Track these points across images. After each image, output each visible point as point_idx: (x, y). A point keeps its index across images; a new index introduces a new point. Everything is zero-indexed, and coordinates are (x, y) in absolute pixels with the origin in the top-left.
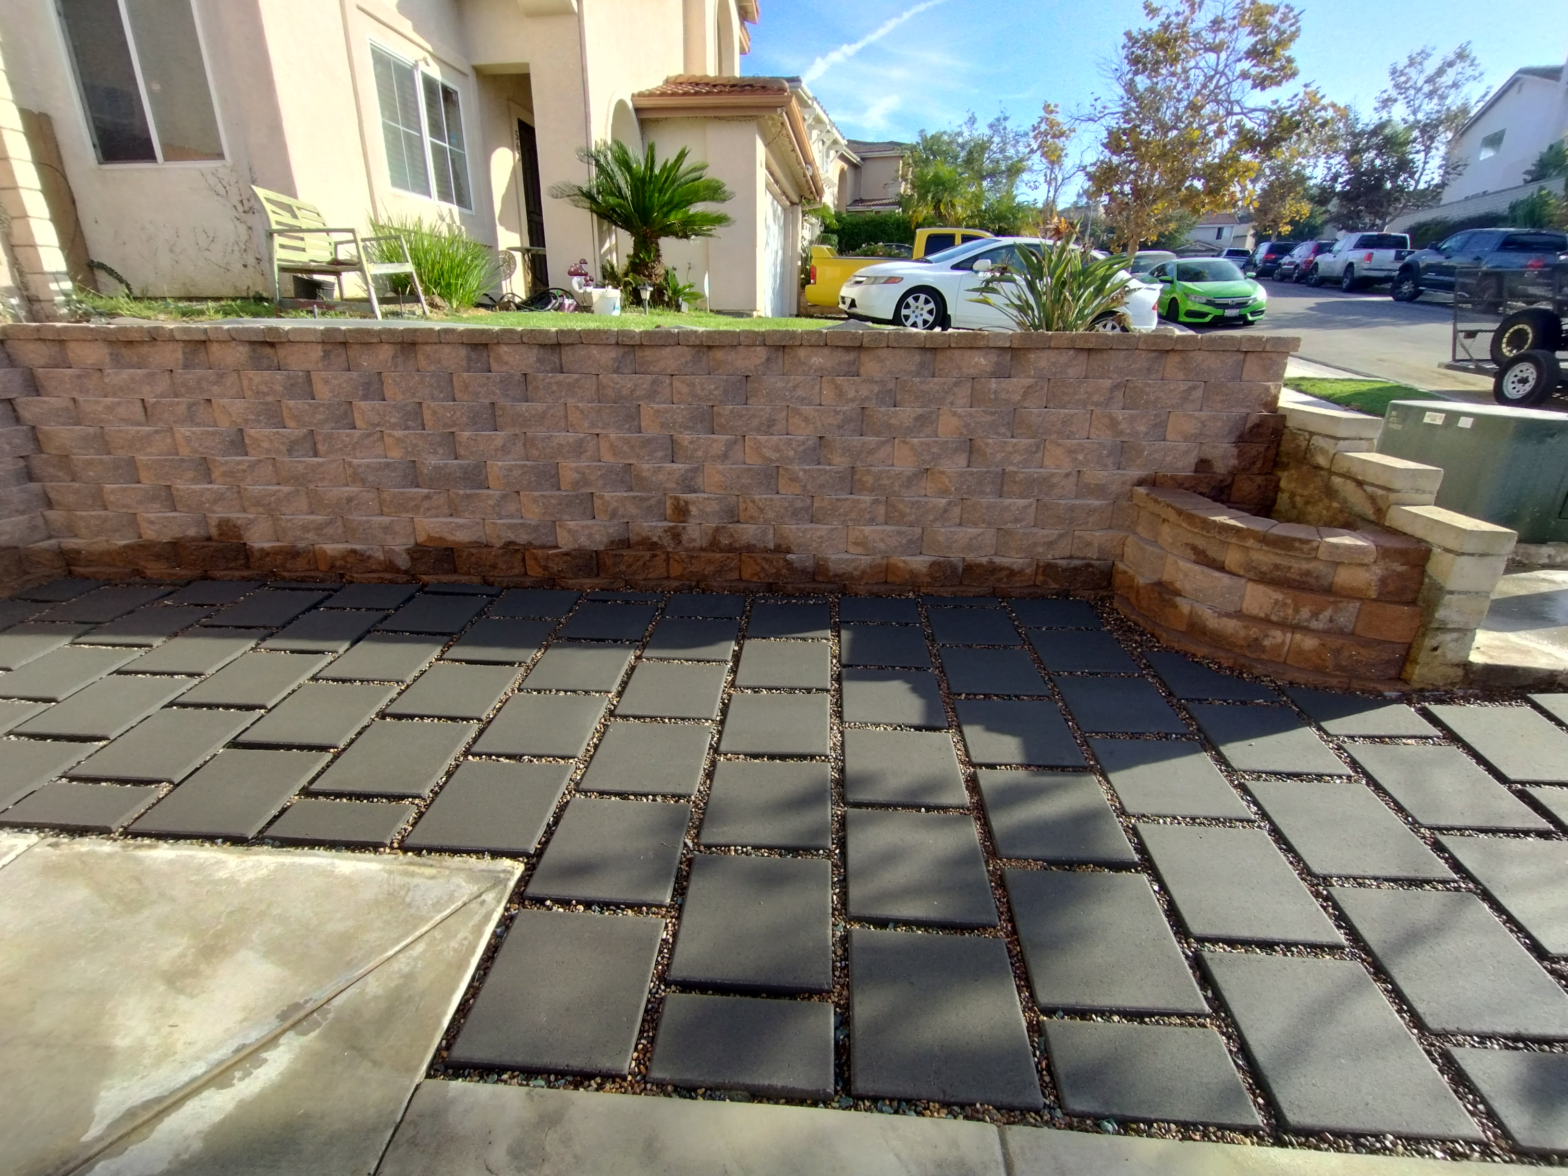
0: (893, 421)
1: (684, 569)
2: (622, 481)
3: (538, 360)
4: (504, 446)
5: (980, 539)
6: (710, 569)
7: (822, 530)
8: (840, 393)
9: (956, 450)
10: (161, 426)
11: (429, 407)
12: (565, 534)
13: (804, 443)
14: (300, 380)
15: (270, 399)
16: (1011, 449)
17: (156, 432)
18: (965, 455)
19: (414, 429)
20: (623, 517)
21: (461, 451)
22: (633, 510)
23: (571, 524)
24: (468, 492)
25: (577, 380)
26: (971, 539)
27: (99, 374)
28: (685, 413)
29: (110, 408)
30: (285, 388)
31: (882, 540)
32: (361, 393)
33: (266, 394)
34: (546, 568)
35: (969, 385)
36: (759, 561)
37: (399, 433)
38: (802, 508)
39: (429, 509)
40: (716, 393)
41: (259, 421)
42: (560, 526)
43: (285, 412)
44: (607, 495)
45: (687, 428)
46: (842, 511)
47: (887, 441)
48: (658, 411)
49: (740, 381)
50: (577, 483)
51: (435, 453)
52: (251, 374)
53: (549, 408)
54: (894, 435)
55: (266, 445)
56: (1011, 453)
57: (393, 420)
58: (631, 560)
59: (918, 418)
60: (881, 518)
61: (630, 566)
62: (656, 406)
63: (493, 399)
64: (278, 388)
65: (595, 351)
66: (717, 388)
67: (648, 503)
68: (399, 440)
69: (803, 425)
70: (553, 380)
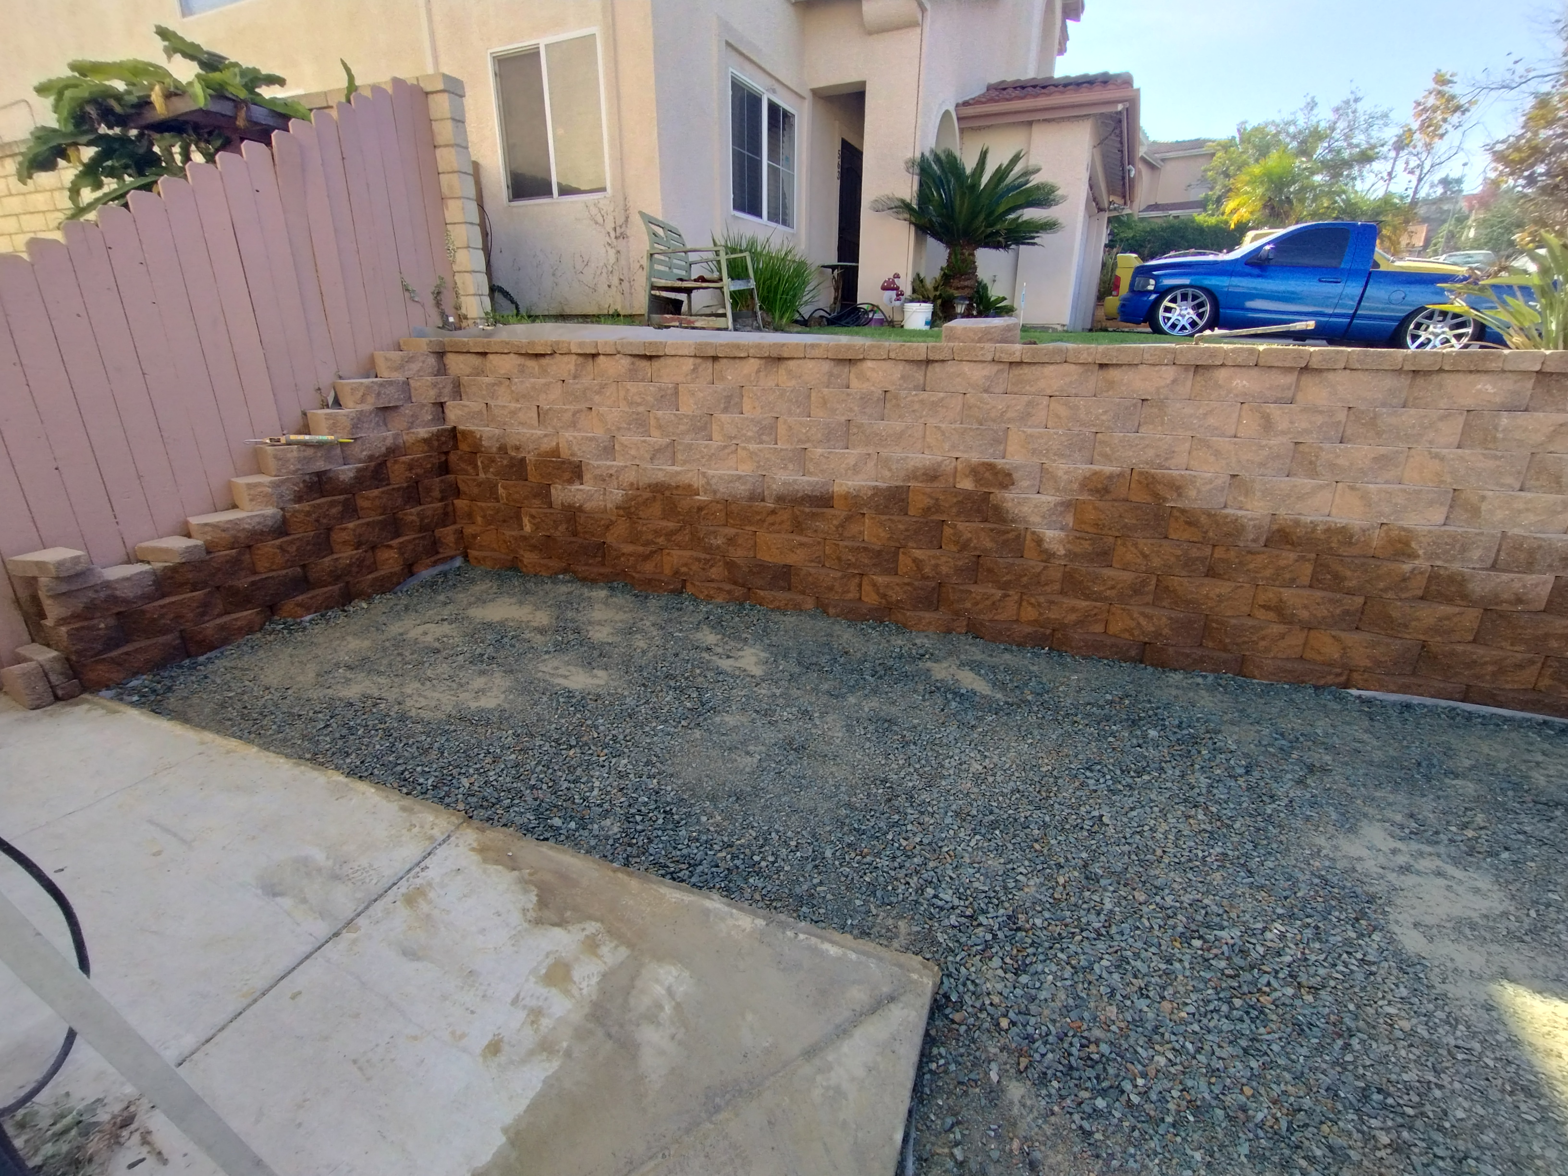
0: (1341, 461)
1: (1040, 614)
2: (979, 511)
3: (903, 377)
4: (855, 465)
5: (1455, 620)
6: (1073, 617)
7: (1223, 588)
8: (1267, 424)
9: (1431, 503)
10: (550, 430)
11: (785, 422)
12: (909, 561)
13: (1211, 482)
14: (669, 392)
15: (641, 409)
16: (1521, 506)
17: (546, 436)
18: (1445, 510)
19: (767, 443)
20: (975, 548)
21: (811, 467)
22: (988, 544)
23: (918, 553)
24: (814, 510)
25: (942, 399)
26: (1440, 619)
27: (507, 382)
28: (1063, 438)
29: (513, 413)
30: (656, 400)
31: (1306, 607)
32: (722, 406)
33: (639, 404)
34: (884, 596)
35: (1461, 420)
36: (1136, 615)
37: (752, 447)
38: (1197, 559)
39: (773, 524)
40: (1104, 418)
41: (629, 429)
42: (903, 553)
43: (653, 422)
44: (961, 526)
45: (1062, 456)
46: (1252, 566)
47: (1327, 485)
48: (1031, 436)
49: (1135, 405)
50: (929, 508)
51: (785, 468)
52: (629, 385)
53: (907, 427)
54: (1337, 479)
55: (633, 452)
56: (1520, 512)
57: (750, 434)
58: (979, 598)
59: (1376, 459)
60: (1306, 581)
61: (977, 604)
62: (1029, 431)
63: (851, 416)
64: (650, 399)
65: (966, 368)
66: (1105, 412)
67: (1005, 537)
68: (752, 454)
69: (1212, 459)
70: (916, 399)
